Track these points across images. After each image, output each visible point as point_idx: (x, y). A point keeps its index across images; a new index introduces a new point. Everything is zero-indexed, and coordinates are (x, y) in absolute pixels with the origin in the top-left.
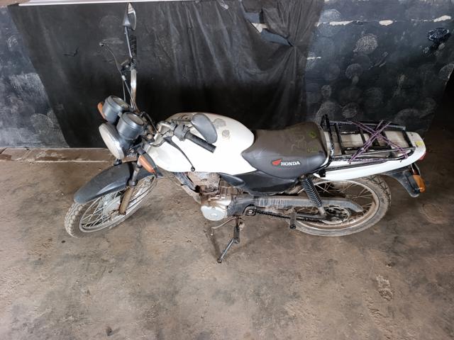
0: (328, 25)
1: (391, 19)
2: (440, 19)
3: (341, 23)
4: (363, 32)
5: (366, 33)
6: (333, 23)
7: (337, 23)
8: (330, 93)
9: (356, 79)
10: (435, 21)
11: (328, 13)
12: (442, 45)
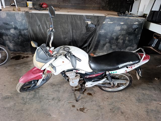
0: (107, 23)
1: (123, 22)
2: (135, 23)
3: (111, 23)
4: (116, 25)
5: (117, 25)
6: (109, 23)
7: (110, 23)
8: (108, 41)
9: (115, 38)
10: (134, 23)
11: (107, 20)
12: (137, 30)
